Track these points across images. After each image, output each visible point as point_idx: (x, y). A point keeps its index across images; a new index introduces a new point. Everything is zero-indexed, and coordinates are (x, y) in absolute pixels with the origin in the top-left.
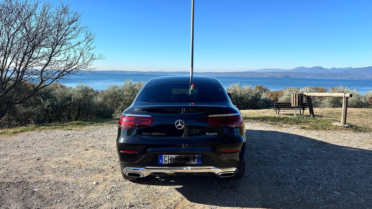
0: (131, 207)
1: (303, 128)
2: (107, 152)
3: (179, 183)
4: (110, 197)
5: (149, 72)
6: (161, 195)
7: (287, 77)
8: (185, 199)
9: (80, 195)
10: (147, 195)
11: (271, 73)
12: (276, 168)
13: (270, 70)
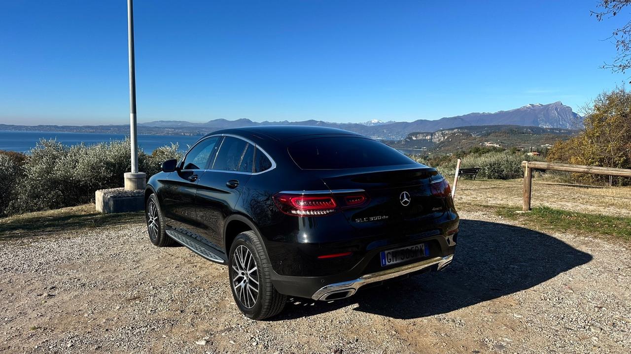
0: (341, 352)
11: (173, 128)
13: (170, 124)
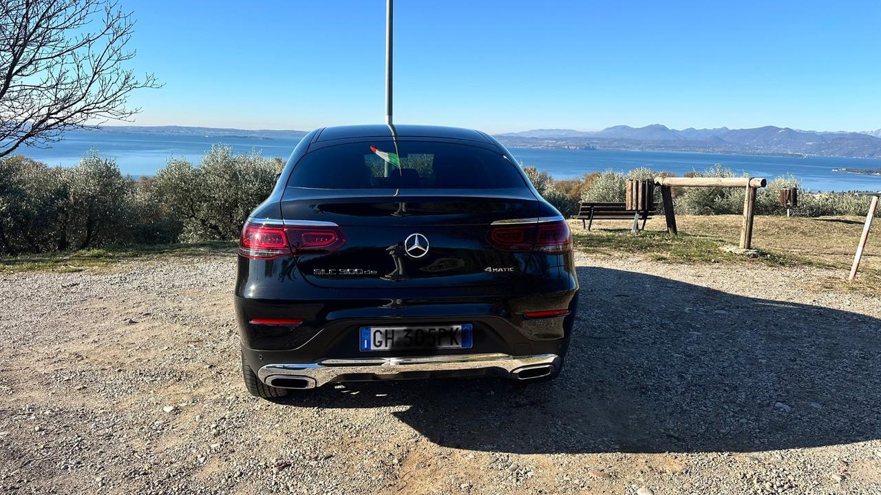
0: (283, 468)
1: (659, 259)
2: (188, 327)
3: (398, 400)
4: (218, 444)
5: (262, 132)
6: (358, 432)
7: (588, 148)
8: (424, 439)
9: (133, 442)
10: (321, 435)
11: (554, 139)
12: (626, 352)
13: (551, 133)
